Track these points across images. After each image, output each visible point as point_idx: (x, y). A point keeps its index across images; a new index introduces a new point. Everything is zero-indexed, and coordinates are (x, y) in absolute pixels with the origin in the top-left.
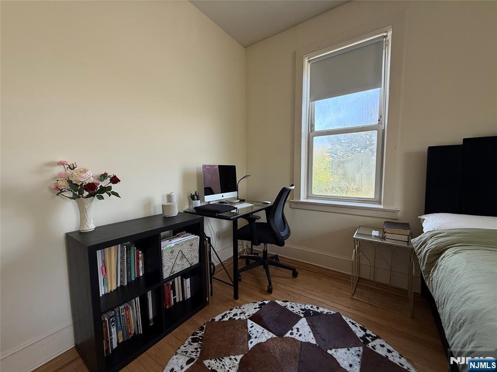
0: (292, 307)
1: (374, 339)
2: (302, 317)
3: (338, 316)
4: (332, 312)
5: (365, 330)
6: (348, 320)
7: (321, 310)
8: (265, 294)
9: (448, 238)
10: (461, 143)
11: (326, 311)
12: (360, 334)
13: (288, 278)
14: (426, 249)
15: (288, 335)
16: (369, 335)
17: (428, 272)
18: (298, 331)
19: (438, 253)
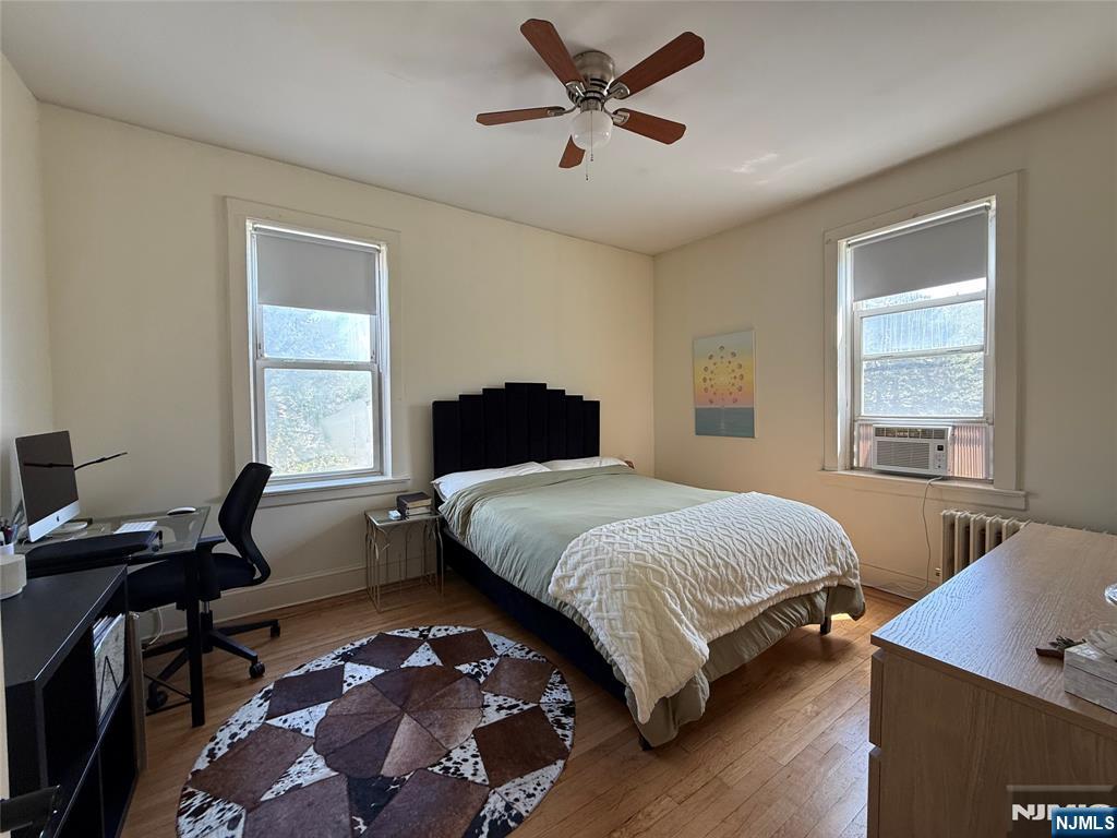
0: (318, 666)
1: (429, 630)
2: (343, 666)
3: (382, 638)
4: (373, 637)
5: (417, 630)
6: (396, 633)
7: (357, 644)
8: (252, 683)
9: (469, 496)
10: (458, 399)
11: (365, 641)
12: (416, 635)
13: (265, 643)
14: (457, 513)
15: (346, 688)
16: (424, 631)
17: (463, 533)
18: (353, 677)
19: (468, 512)
